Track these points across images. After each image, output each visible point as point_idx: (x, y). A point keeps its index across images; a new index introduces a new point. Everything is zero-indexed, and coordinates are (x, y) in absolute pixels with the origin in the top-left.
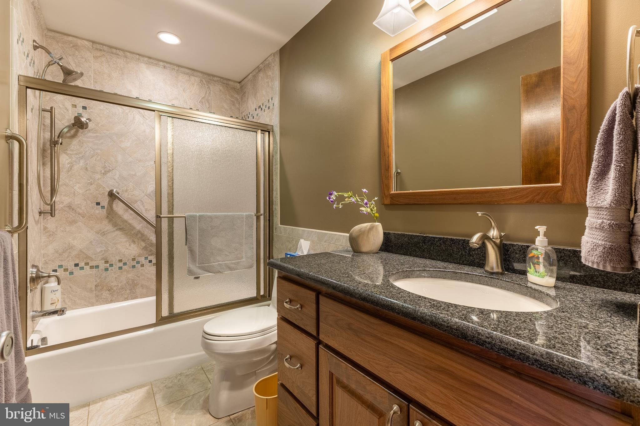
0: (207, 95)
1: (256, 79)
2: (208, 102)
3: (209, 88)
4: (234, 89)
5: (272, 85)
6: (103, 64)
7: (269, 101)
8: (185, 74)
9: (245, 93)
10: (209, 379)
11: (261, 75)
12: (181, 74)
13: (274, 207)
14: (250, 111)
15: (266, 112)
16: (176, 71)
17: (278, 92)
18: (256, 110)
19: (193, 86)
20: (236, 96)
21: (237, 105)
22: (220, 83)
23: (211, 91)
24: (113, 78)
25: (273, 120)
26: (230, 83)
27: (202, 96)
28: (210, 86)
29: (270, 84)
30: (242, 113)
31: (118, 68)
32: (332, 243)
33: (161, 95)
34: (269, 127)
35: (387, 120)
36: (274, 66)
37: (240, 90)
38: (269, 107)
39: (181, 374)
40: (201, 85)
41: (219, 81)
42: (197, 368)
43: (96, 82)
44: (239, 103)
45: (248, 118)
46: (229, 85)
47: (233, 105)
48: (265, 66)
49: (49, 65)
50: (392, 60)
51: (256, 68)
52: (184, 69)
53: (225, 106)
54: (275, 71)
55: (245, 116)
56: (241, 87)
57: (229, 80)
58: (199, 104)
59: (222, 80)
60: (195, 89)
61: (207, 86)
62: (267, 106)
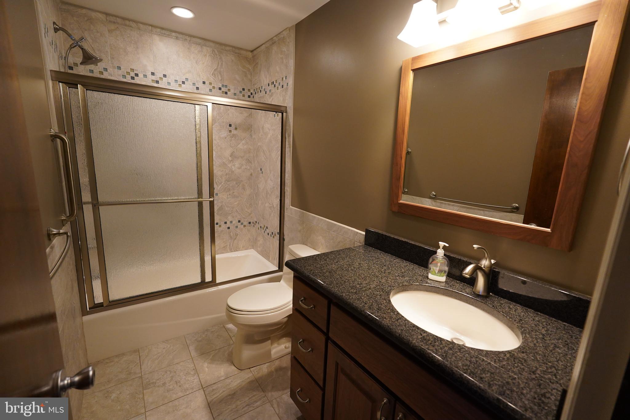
0: (219, 66)
1: (269, 51)
2: (220, 74)
3: (221, 58)
4: (246, 58)
5: (286, 62)
6: (118, 38)
7: (283, 80)
8: (197, 44)
9: (257, 64)
10: (230, 336)
11: (275, 48)
12: (193, 44)
13: (286, 188)
14: (262, 85)
15: (279, 90)
16: (188, 41)
17: (292, 72)
18: (269, 86)
19: (206, 58)
20: (248, 66)
21: (249, 76)
22: (232, 53)
23: (223, 61)
24: (129, 53)
25: (286, 101)
26: (243, 52)
27: (214, 68)
28: (222, 56)
29: (285, 61)
30: (254, 85)
31: (133, 42)
32: (340, 234)
33: (175, 69)
34: (283, 109)
35: (403, 131)
36: (289, 42)
37: (252, 59)
38: (283, 85)
39: (207, 330)
40: (213, 56)
41: (231, 51)
42: (219, 326)
43: (113, 58)
44: (251, 74)
45: (261, 92)
46: (241, 55)
47: (245, 76)
48: (279, 40)
49: (71, 47)
50: (413, 70)
51: (270, 40)
52: (196, 39)
53: (237, 77)
54: (290, 48)
55: (257, 89)
56: (253, 57)
57: (241, 49)
58: (212, 76)
59: (234, 49)
60: (208, 61)
61: (219, 57)
62: (281, 84)
